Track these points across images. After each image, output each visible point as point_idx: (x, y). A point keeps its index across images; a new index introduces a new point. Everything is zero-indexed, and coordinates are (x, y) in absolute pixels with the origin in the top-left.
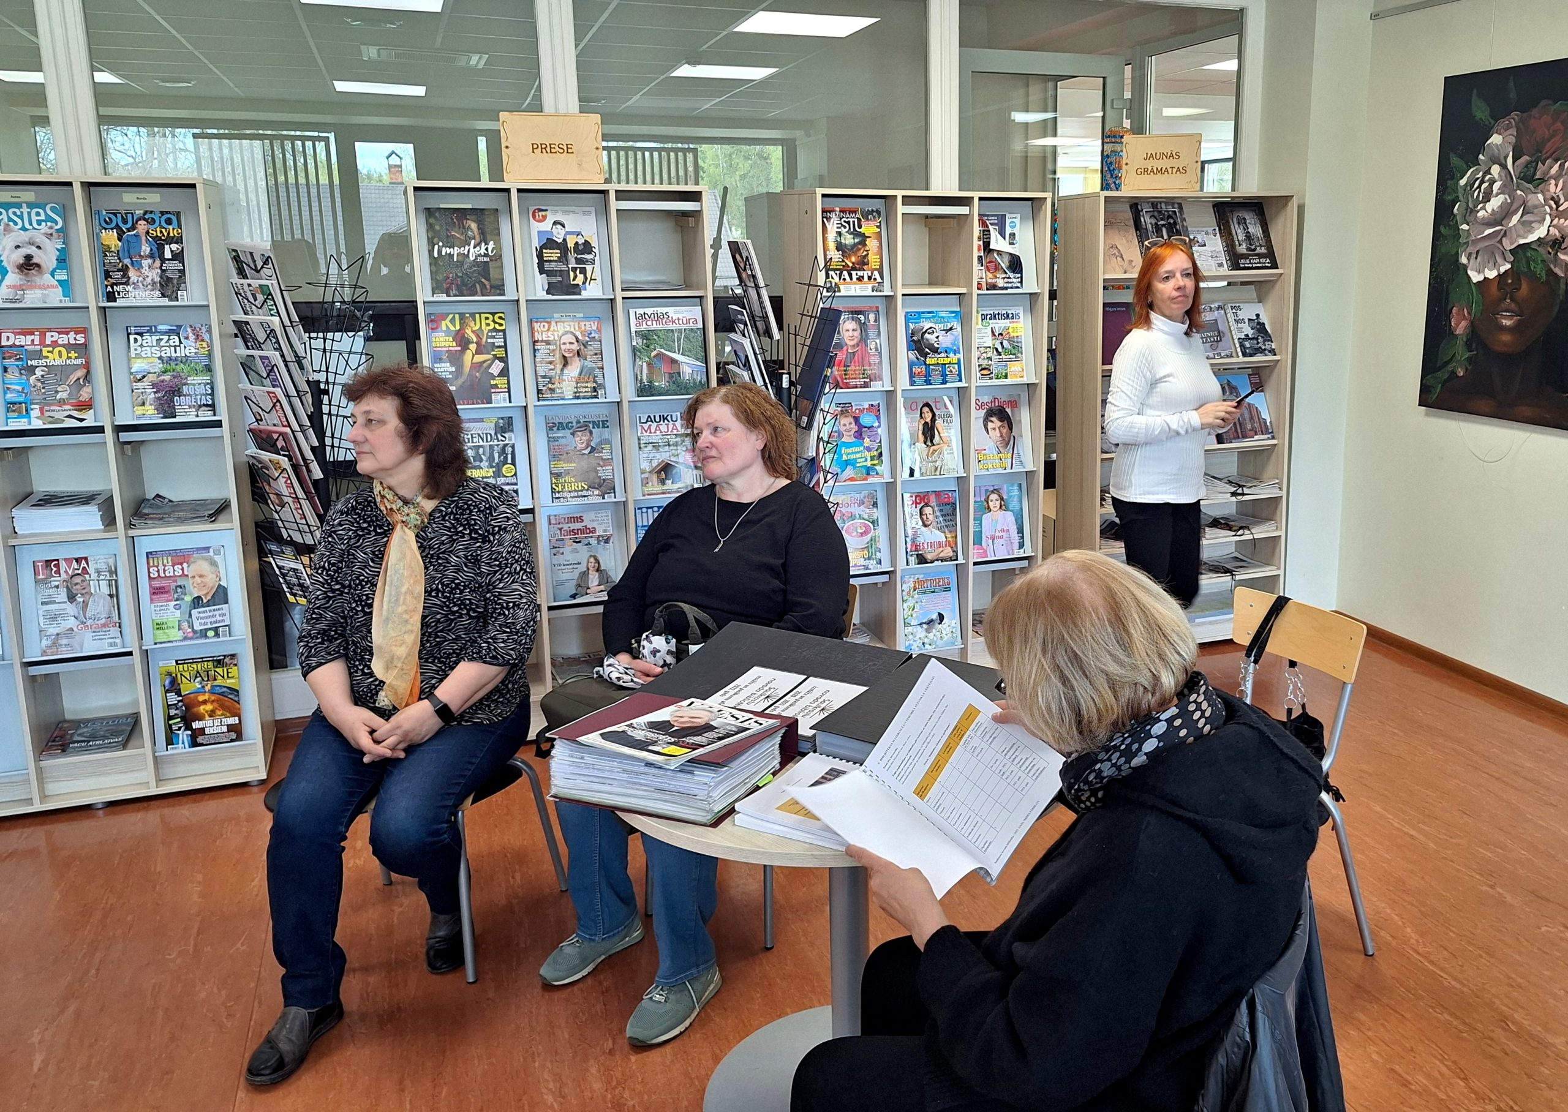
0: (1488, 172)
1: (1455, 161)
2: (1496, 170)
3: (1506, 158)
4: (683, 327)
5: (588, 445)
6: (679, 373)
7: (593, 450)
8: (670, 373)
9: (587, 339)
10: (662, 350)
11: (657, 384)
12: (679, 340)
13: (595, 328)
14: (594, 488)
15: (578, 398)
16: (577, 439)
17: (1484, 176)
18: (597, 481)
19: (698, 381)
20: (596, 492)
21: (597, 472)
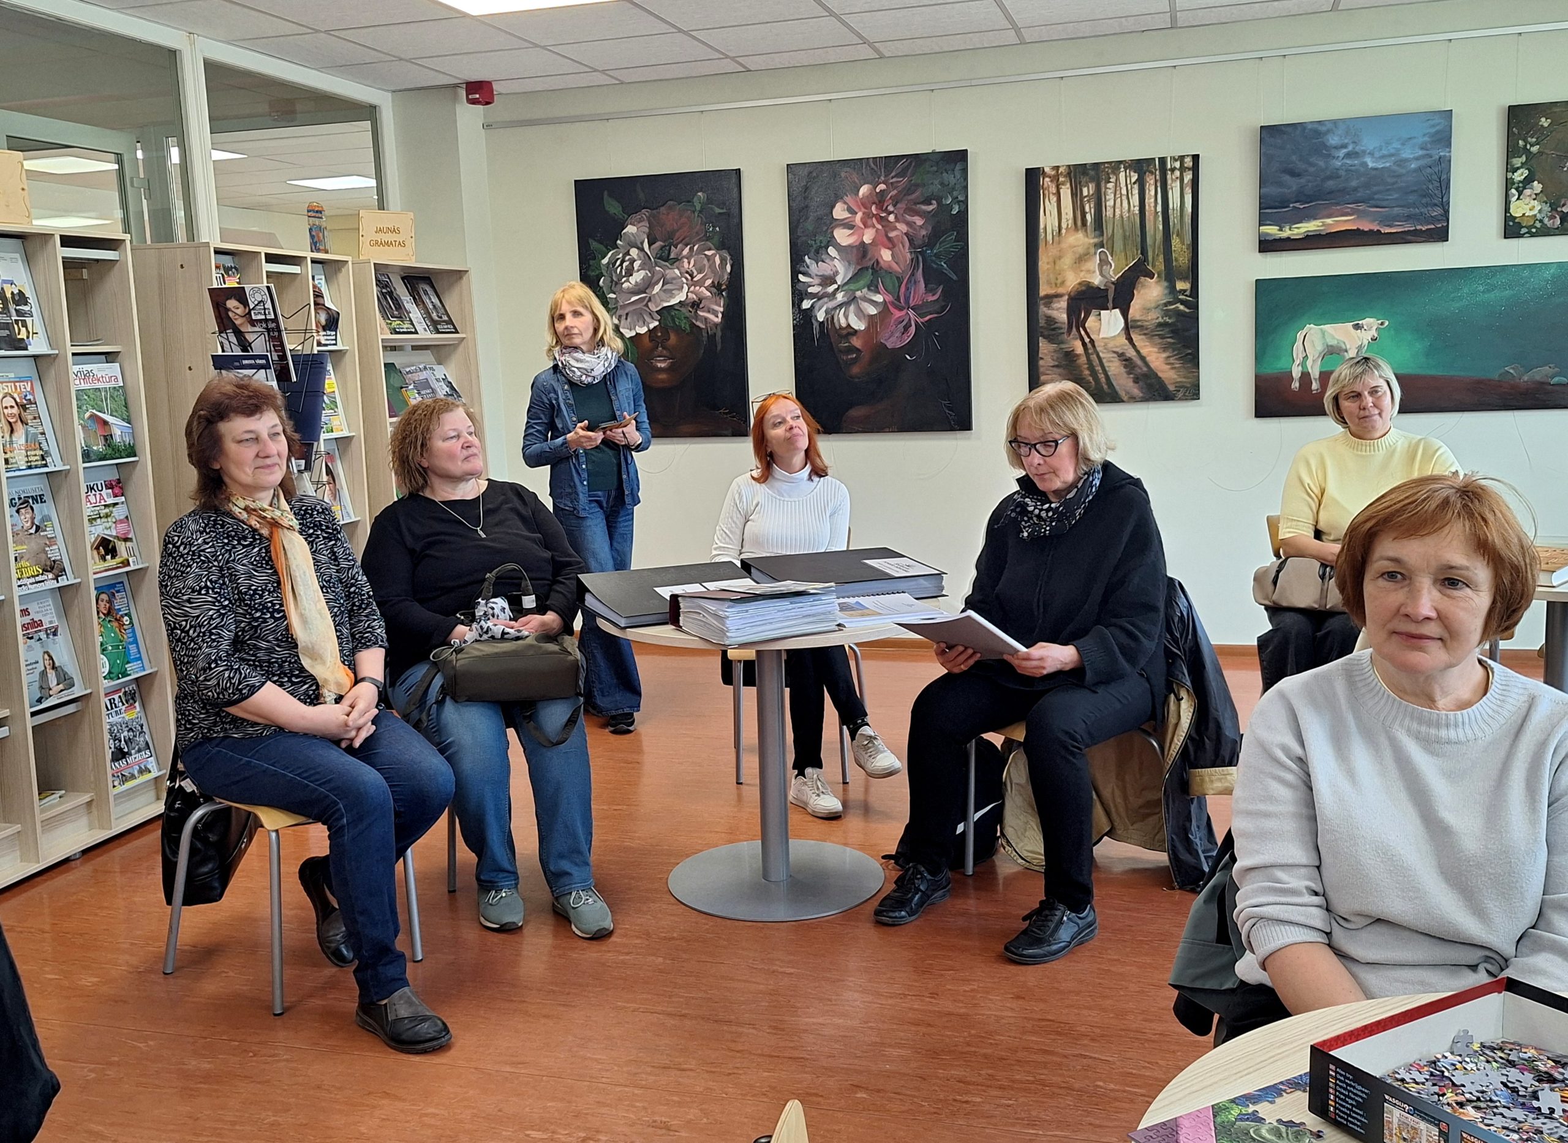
0: (628, 253)
1: (594, 245)
2: (634, 252)
3: (642, 243)
4: (108, 386)
5: (33, 523)
6: (111, 435)
7: (38, 529)
8: (104, 436)
9: (25, 402)
10: (94, 411)
11: (95, 448)
12: (106, 400)
13: (29, 389)
14: (47, 571)
15: (30, 467)
16: (23, 517)
17: (624, 256)
18: (48, 563)
19: (127, 443)
20: (51, 576)
21: (46, 553)
